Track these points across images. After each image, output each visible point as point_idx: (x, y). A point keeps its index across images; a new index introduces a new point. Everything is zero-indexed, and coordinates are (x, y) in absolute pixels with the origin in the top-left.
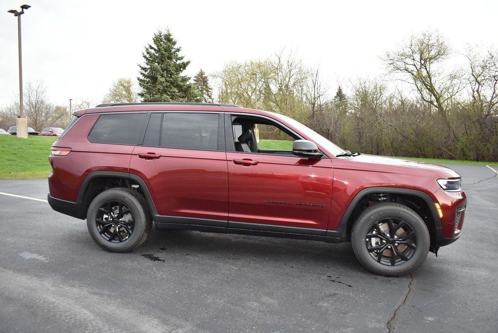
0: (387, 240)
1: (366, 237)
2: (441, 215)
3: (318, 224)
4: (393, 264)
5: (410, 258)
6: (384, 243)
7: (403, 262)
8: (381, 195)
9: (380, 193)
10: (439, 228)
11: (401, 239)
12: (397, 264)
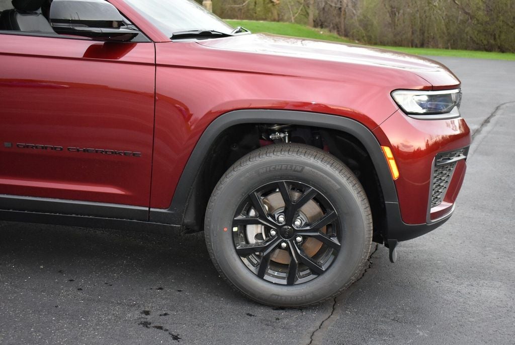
0: (279, 229)
1: (231, 223)
2: (396, 173)
3: (128, 193)
4: (291, 282)
5: (327, 270)
6: (273, 237)
7: (312, 277)
8: (276, 127)
9: (272, 124)
10: (391, 202)
11: (308, 228)
12: (300, 281)
